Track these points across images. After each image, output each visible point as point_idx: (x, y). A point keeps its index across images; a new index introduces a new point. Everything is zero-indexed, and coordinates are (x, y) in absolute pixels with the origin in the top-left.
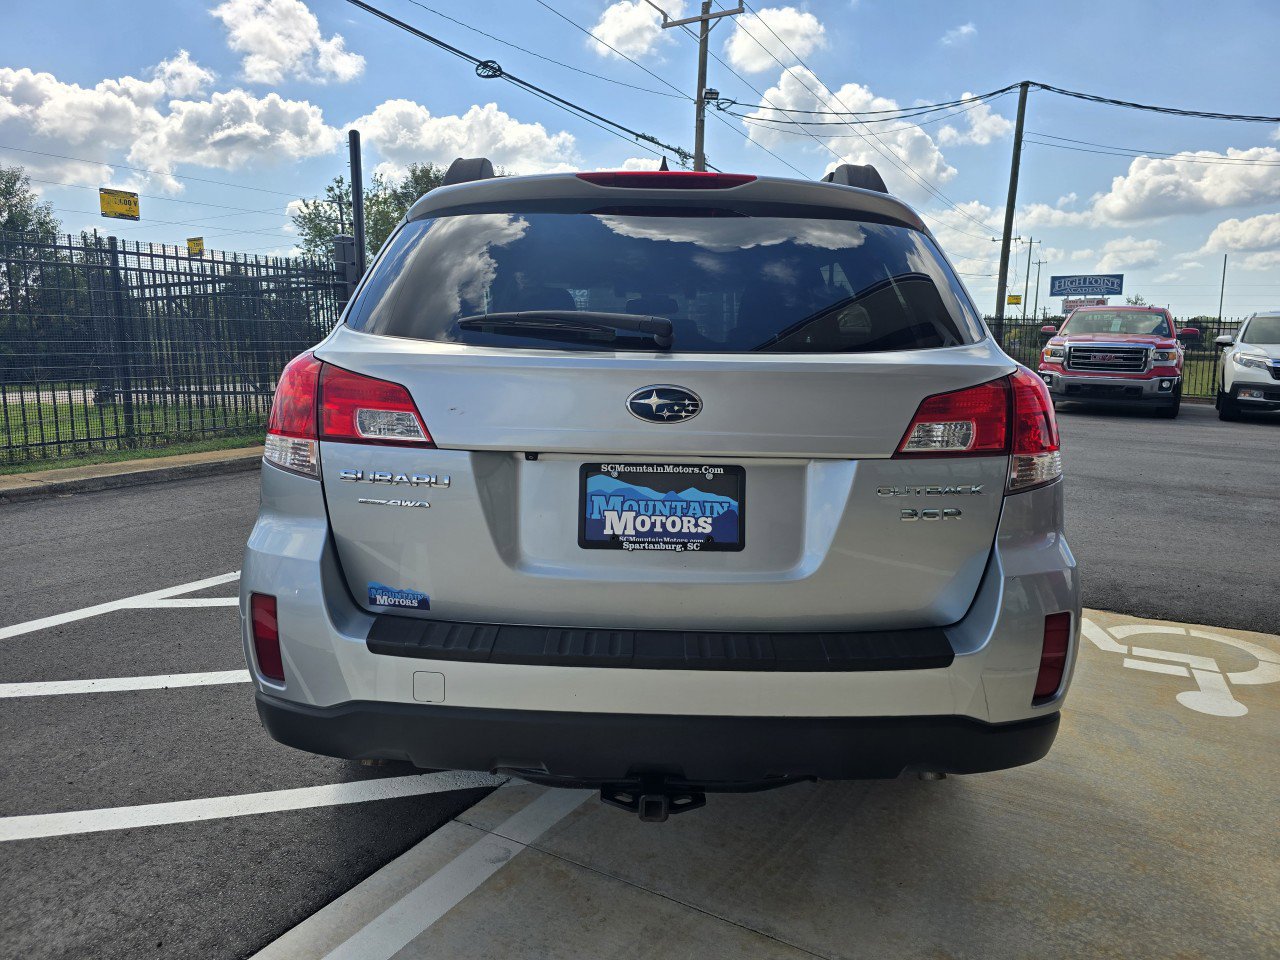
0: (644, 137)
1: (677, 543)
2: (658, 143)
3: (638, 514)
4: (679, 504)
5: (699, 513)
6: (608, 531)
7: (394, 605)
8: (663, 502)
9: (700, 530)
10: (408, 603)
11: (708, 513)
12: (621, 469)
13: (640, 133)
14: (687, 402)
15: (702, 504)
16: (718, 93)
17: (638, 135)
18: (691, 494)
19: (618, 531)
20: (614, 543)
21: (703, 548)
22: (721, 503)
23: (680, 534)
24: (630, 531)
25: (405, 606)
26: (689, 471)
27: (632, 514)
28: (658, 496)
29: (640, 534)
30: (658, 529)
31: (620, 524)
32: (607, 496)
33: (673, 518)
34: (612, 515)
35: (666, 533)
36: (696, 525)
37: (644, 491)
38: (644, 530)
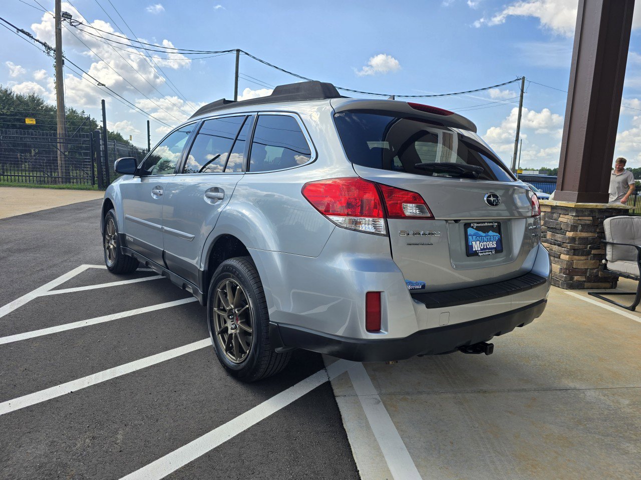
0: (22, 31)
1: (490, 252)
2: (32, 37)
3: (480, 242)
4: (489, 237)
5: (493, 240)
6: (474, 250)
7: (413, 289)
8: (485, 236)
9: (494, 246)
10: (418, 287)
11: (495, 240)
12: (476, 225)
13: (20, 29)
15: (494, 236)
16: (72, 16)
17: (18, 29)
18: (491, 233)
19: (477, 250)
20: (476, 254)
21: (496, 253)
22: (497, 236)
24: (479, 249)
25: (417, 289)
26: (490, 224)
27: (479, 242)
28: (484, 234)
29: (481, 250)
30: (485, 247)
31: (476, 246)
32: (472, 236)
33: (488, 242)
34: (474, 243)
35: (487, 249)
36: (493, 245)
37: (481, 233)
38: (482, 248)
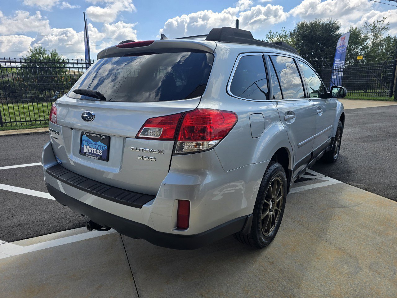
1: (95, 157)
4: (97, 146)
5: (100, 149)
6: (84, 151)
8: (94, 144)
9: (100, 154)
11: (101, 150)
12: (87, 134)
14: (91, 116)
15: (101, 146)
18: (99, 143)
19: (86, 152)
20: (85, 154)
21: (100, 159)
22: (104, 147)
23: (96, 154)
26: (98, 136)
27: (89, 147)
28: (93, 143)
29: (89, 153)
30: (92, 152)
31: (86, 149)
32: (85, 141)
33: (95, 149)
34: (85, 146)
35: (93, 154)
36: (99, 152)
37: (91, 141)
38: (90, 152)
